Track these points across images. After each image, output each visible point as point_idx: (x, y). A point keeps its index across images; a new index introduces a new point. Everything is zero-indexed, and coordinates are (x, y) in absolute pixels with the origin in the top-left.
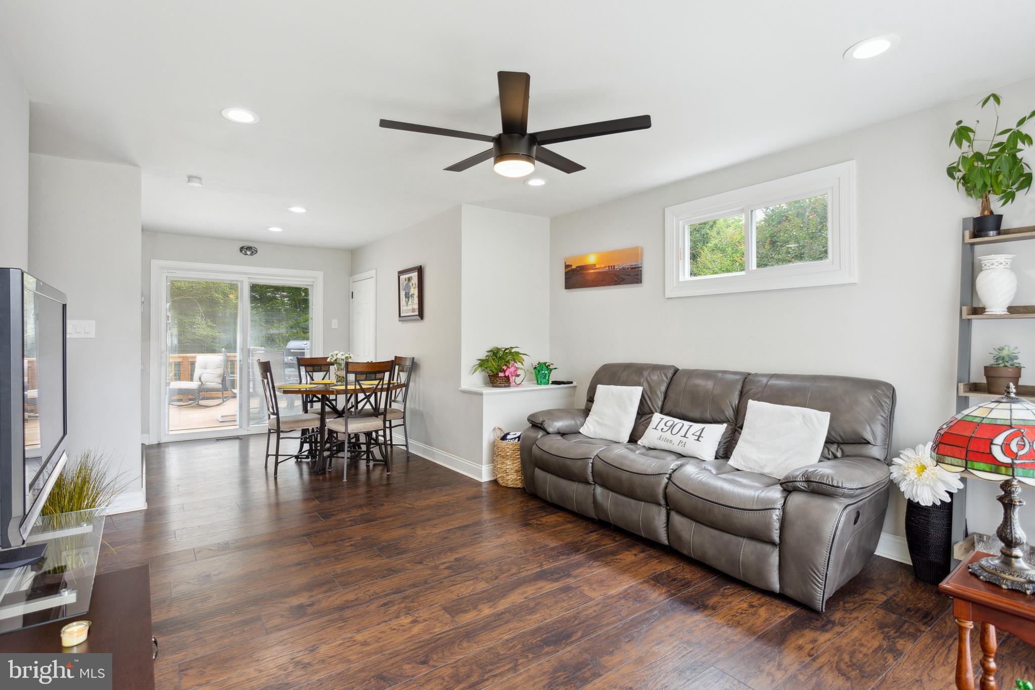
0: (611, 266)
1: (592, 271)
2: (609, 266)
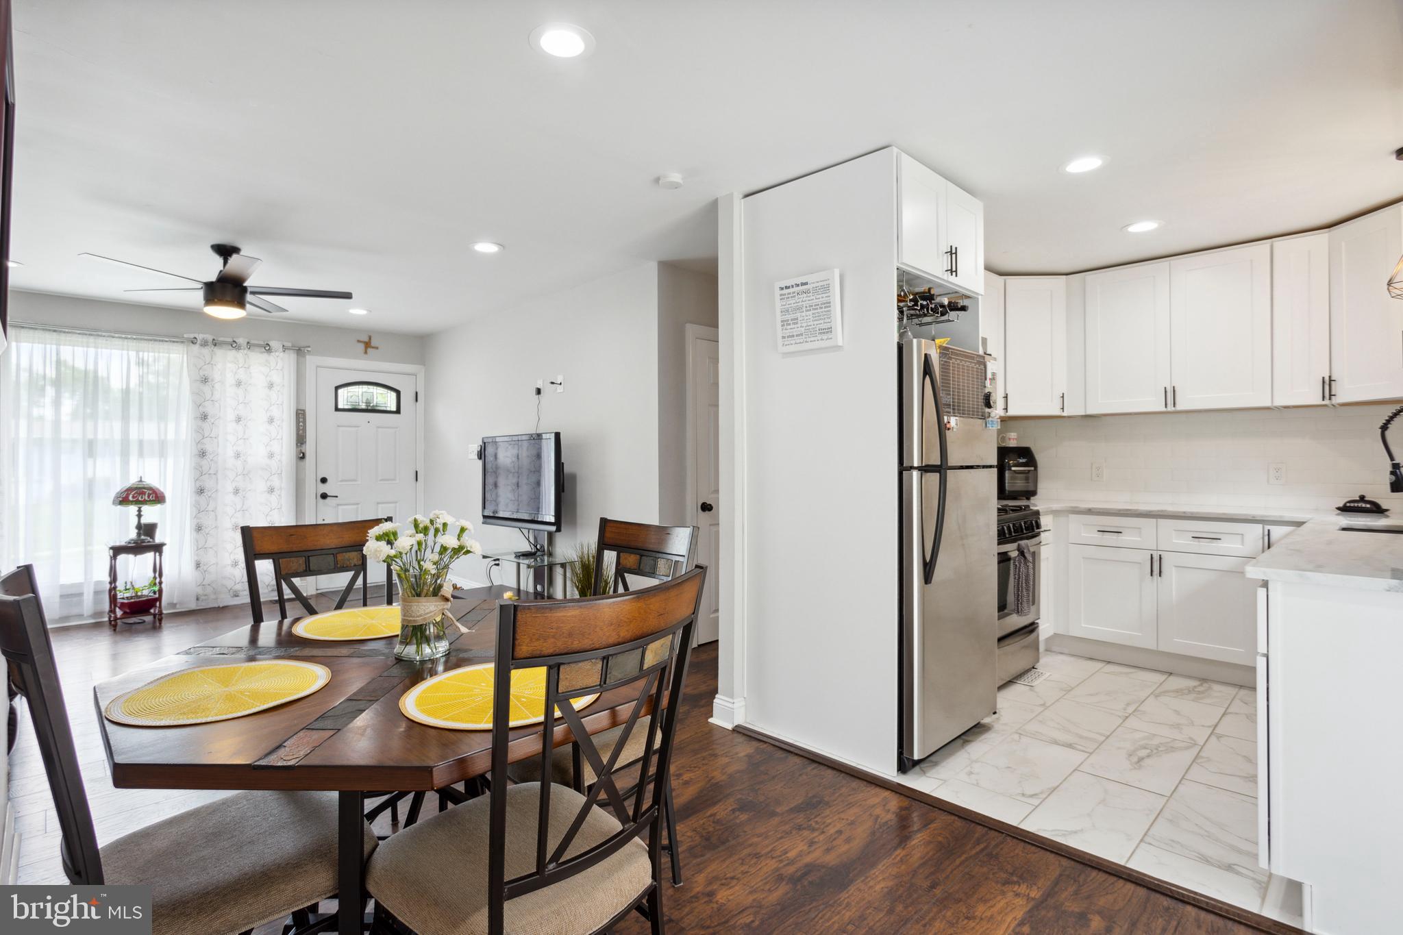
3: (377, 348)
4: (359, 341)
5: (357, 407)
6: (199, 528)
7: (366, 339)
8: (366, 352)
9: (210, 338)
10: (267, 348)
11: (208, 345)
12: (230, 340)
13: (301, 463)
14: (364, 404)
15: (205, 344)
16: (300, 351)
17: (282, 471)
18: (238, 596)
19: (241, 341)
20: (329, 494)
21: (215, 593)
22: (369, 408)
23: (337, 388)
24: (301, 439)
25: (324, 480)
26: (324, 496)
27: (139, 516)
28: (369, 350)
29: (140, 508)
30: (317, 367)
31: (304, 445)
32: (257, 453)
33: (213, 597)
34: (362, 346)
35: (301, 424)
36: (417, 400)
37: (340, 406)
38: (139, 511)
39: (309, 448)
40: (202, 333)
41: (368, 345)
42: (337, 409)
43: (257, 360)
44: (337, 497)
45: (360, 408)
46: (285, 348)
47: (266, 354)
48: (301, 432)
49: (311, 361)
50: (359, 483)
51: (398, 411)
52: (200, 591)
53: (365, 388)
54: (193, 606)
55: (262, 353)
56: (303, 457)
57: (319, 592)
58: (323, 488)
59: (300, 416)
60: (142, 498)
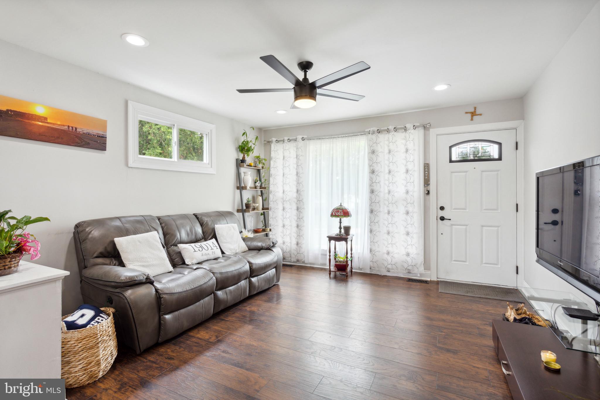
0: (72, 127)
1: (40, 123)
2: (69, 126)
3: (481, 115)
4: (467, 113)
5: (466, 158)
6: (371, 231)
7: (473, 110)
8: (472, 120)
9: (376, 129)
10: (405, 129)
11: (374, 133)
12: (386, 128)
13: (427, 197)
14: (472, 156)
15: (373, 133)
16: (426, 128)
17: (414, 201)
18: (389, 272)
19: (391, 128)
20: (445, 218)
21: (378, 267)
22: (476, 158)
23: (451, 147)
24: (427, 182)
25: (442, 208)
26: (442, 219)
27: (340, 223)
28: (475, 117)
29: (340, 219)
30: (437, 135)
31: (429, 186)
32: (400, 191)
33: (377, 269)
34: (469, 116)
35: (426, 172)
36: (517, 149)
37: (454, 159)
38: (340, 220)
39: (432, 188)
40: (372, 128)
41: (473, 114)
42: (451, 161)
43: (399, 136)
44: (450, 220)
45: (469, 158)
46: (415, 127)
47: (404, 133)
48: (426, 177)
49: (433, 132)
50: (468, 211)
51: (500, 159)
52: (371, 264)
53: (472, 144)
54: (368, 271)
55: (403, 132)
56: (428, 193)
57: (439, 280)
58: (441, 213)
59: (427, 167)
60: (337, 214)
